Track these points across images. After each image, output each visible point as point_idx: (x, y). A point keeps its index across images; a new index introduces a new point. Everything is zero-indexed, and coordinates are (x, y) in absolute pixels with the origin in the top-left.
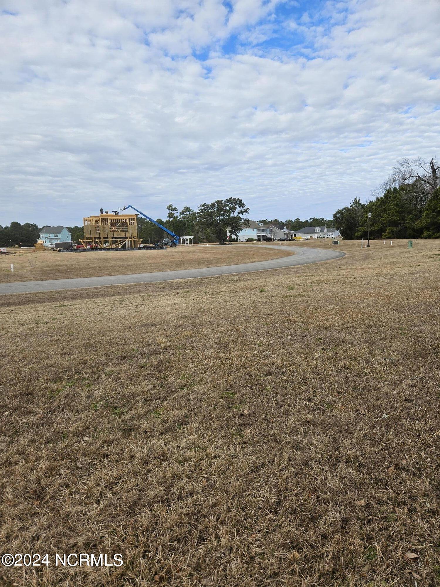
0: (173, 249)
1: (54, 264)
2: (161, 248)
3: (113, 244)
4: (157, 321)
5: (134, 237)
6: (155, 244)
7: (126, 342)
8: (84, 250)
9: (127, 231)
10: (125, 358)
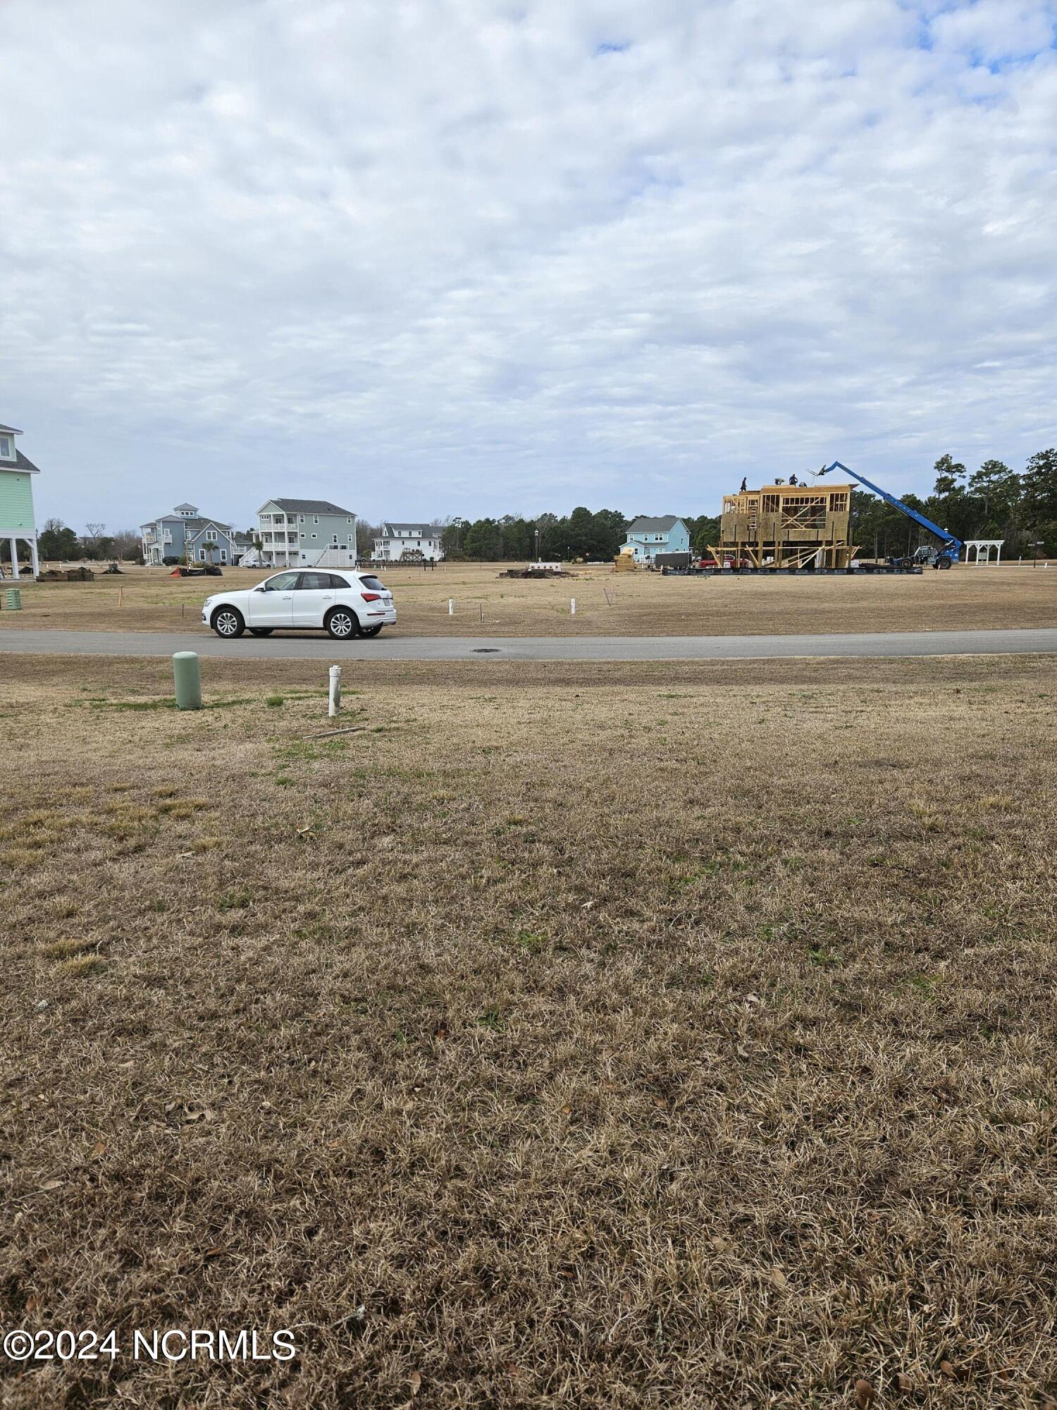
0: (941, 574)
1: (654, 601)
2: (910, 571)
3: (783, 558)
4: (905, 756)
5: (838, 542)
6: (891, 561)
7: (828, 797)
8: (718, 572)
9: (823, 526)
10: (828, 834)
